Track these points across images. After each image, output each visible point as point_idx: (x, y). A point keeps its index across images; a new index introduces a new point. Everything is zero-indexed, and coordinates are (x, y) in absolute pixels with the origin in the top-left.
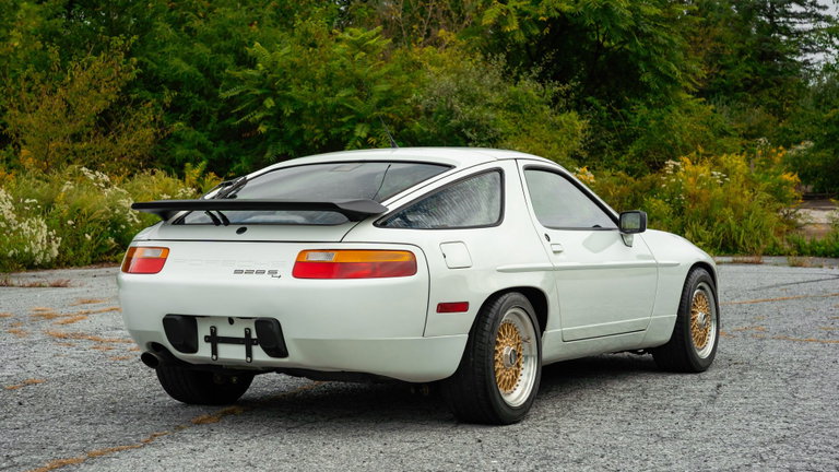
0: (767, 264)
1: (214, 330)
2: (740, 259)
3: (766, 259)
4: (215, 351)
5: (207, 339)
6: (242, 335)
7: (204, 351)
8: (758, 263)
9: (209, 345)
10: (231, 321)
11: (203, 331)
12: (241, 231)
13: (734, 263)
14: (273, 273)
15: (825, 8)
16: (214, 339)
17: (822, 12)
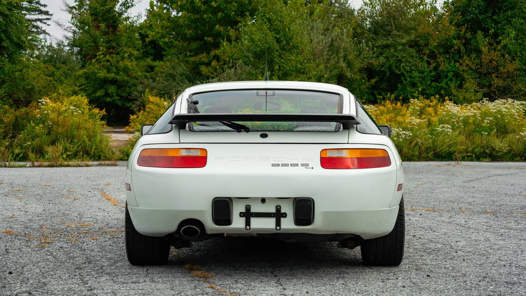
0: (120, 165)
1: (248, 208)
2: (103, 162)
3: (119, 163)
4: (248, 223)
5: (241, 215)
6: (273, 210)
7: (238, 223)
8: (116, 165)
9: (243, 219)
10: (263, 200)
11: (237, 209)
12: (264, 136)
13: (100, 165)
14: (306, 165)
15: (45, 6)
16: (248, 215)
17: (43, 9)
